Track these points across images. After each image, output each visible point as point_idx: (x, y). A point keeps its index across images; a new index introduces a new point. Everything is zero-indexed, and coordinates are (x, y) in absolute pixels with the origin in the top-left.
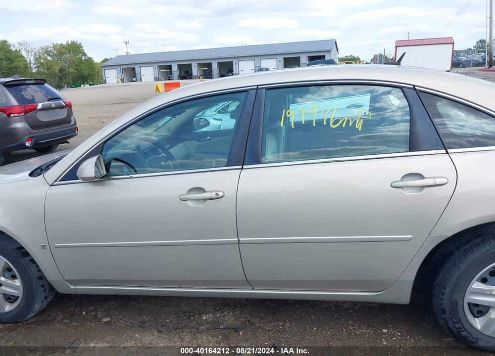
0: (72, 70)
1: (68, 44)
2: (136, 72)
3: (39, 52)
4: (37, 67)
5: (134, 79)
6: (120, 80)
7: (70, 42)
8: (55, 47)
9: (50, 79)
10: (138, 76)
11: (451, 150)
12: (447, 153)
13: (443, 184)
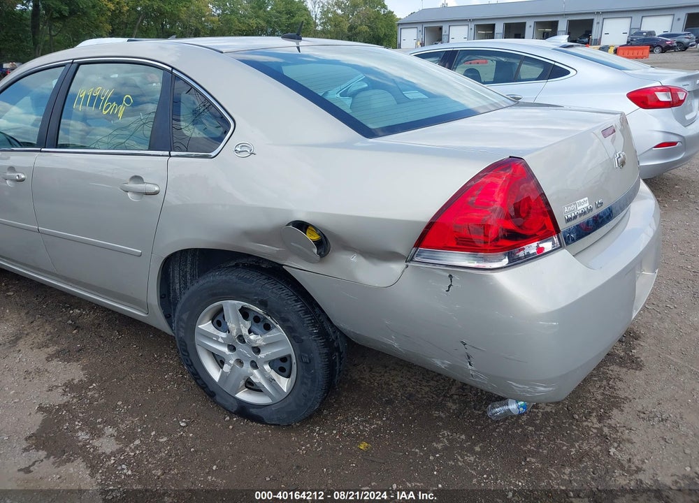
0: (364, 28)
2: (443, 33)
3: (328, 4)
4: (322, 23)
6: (419, 44)
10: (444, 39)
11: (173, 153)
12: (170, 156)
13: (156, 193)
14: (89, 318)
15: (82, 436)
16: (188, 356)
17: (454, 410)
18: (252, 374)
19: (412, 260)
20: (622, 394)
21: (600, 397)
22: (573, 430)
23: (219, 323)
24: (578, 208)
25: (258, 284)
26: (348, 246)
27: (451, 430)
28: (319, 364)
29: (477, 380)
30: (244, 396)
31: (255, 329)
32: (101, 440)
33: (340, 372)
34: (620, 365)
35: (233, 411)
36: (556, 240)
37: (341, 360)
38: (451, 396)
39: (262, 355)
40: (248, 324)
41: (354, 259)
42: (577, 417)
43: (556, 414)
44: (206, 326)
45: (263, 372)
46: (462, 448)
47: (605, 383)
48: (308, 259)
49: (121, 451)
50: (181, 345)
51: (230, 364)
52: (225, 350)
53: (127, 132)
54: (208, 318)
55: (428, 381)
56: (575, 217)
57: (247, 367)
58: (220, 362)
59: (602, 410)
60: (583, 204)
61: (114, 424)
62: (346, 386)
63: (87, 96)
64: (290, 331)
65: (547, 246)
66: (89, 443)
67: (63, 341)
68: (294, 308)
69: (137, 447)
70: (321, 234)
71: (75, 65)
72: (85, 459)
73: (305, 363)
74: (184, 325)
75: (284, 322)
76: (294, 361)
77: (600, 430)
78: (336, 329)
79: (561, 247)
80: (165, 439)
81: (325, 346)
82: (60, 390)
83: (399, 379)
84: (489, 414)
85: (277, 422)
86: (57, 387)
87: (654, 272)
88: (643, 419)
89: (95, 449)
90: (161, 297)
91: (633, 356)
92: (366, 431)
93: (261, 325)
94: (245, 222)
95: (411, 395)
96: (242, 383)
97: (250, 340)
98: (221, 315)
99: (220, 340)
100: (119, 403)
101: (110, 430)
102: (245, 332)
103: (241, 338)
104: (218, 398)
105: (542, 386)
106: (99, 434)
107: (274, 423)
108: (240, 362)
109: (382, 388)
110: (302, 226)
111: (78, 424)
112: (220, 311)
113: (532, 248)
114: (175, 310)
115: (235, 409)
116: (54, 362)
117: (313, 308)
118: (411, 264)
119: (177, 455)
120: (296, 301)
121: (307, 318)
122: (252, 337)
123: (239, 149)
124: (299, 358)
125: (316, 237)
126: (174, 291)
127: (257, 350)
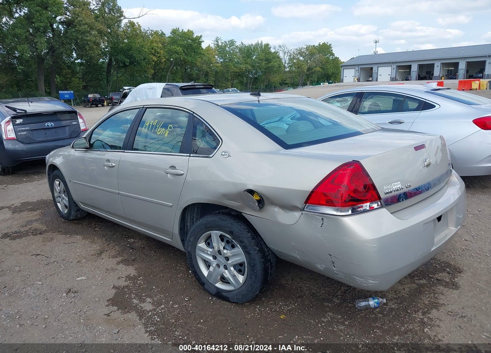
0: (318, 69)
1: (319, 45)
2: (373, 72)
3: (294, 53)
4: (289, 66)
5: (371, 79)
6: (356, 79)
7: (321, 44)
8: (307, 48)
9: (298, 77)
10: (374, 76)
11: (191, 155)
12: (190, 156)
13: (182, 175)
14: (139, 244)
15: (135, 301)
16: (192, 261)
17: (337, 303)
18: (224, 272)
19: (303, 210)
20: (441, 302)
21: (427, 302)
22: (405, 318)
23: (209, 243)
24: (393, 187)
25: (229, 222)
26: (274, 203)
27: (333, 313)
28: (259, 267)
29: (339, 276)
30: (220, 285)
31: (226, 247)
32: (145, 304)
33: (271, 274)
34: (445, 286)
35: (213, 294)
36: (379, 203)
37: (272, 267)
38: (337, 296)
39: (230, 262)
40: (223, 244)
41: (276, 209)
42: (410, 311)
43: (397, 309)
44: (202, 245)
45: (230, 272)
46: (338, 322)
47: (432, 295)
48: (254, 209)
49: (154, 310)
50: (188, 255)
51: (213, 267)
52: (211, 258)
53: (161, 142)
54: (203, 240)
55: (325, 288)
56: (391, 192)
57: (222, 268)
58: (208, 266)
59: (426, 309)
60: (397, 186)
61: (151, 297)
62: (277, 287)
63: (150, 125)
64: (244, 248)
65: (375, 206)
66: (138, 305)
67: (125, 255)
68: (247, 236)
69: (162, 309)
70: (260, 196)
71: (145, 109)
72: (137, 312)
73: (252, 266)
74: (190, 244)
75: (241, 243)
76: (246, 265)
77: (423, 319)
78: (269, 249)
79: (382, 207)
80: (177, 306)
81: (262, 258)
82: (124, 279)
83: (308, 285)
84: (357, 306)
85: (236, 301)
86: (122, 277)
87: (456, 227)
88: (451, 315)
89: (142, 308)
90: (180, 229)
91: (454, 282)
92: (285, 310)
93: (230, 245)
94: (223, 190)
95: (314, 294)
96: (219, 277)
97: (224, 253)
98: (210, 239)
99: (209, 253)
100: (154, 287)
101: (149, 300)
102: (222, 248)
103: (219, 252)
104: (206, 286)
105: (371, 280)
106: (144, 301)
107: (235, 301)
108: (218, 266)
109: (298, 290)
110: (251, 192)
111: (133, 296)
112: (210, 237)
113: (366, 206)
114: (186, 237)
115: (215, 293)
116: (121, 265)
117: (257, 237)
118: (303, 212)
119: (182, 314)
120: (248, 232)
121: (253, 242)
122: (225, 251)
123: (223, 154)
124: (249, 263)
125: (258, 198)
126: (187, 226)
127: (227, 259)
